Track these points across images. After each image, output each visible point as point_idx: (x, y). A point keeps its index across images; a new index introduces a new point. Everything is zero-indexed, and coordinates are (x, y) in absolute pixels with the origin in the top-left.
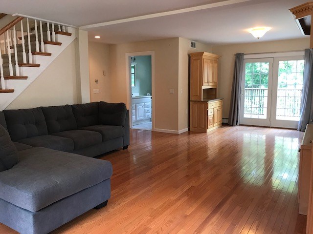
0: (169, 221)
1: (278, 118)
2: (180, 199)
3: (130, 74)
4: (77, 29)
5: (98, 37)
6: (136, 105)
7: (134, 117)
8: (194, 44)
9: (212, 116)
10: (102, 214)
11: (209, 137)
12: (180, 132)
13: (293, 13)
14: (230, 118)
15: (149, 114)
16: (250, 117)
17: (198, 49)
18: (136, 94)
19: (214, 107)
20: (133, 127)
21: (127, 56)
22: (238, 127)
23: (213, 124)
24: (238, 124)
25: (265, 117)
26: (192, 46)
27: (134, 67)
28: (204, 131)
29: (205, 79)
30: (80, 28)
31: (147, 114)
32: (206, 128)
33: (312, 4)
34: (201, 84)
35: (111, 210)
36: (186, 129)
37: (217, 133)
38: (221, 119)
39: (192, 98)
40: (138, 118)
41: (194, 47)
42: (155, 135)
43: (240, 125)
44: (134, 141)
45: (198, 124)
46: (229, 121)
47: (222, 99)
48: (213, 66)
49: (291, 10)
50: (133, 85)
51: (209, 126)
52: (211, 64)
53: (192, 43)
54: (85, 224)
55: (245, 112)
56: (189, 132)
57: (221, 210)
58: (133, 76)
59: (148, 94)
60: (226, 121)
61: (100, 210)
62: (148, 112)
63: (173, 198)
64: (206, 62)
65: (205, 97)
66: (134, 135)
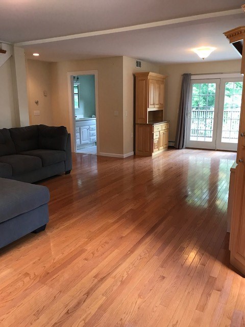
0: (105, 242)
1: (223, 140)
2: (117, 222)
3: (73, 94)
4: (12, 46)
5: (36, 55)
6: (80, 129)
7: (78, 140)
8: (140, 63)
9: (158, 139)
10: (40, 238)
11: (154, 161)
12: (125, 156)
13: (227, 37)
14: (176, 141)
15: (95, 138)
16: (196, 140)
17: (143, 69)
18: (80, 116)
19: (159, 130)
20: (78, 151)
21: (69, 75)
22: (184, 151)
23: (158, 148)
24: (184, 146)
25: (210, 140)
26: (137, 66)
27: (78, 87)
28: (149, 154)
29: (151, 101)
30: (15, 45)
31: (92, 138)
32: (151, 151)
33: (243, 28)
34: (146, 106)
35: (49, 233)
36: (132, 153)
37: (162, 156)
38: (167, 142)
39: (138, 121)
40: (83, 142)
41: (140, 66)
42: (101, 159)
43: (187, 148)
44: (79, 166)
45: (143, 147)
46: (176, 145)
47: (168, 122)
48: (159, 87)
49: (225, 33)
50: (76, 106)
51: (154, 150)
52: (157, 86)
53: (137, 62)
54: (23, 248)
55: (191, 135)
56: (135, 156)
57: (156, 231)
58: (76, 97)
59: (93, 116)
60: (172, 144)
61: (38, 234)
62: (93, 135)
63: (111, 221)
64: (151, 83)
65: (151, 120)
66: (79, 160)
